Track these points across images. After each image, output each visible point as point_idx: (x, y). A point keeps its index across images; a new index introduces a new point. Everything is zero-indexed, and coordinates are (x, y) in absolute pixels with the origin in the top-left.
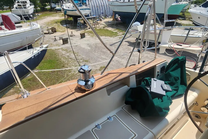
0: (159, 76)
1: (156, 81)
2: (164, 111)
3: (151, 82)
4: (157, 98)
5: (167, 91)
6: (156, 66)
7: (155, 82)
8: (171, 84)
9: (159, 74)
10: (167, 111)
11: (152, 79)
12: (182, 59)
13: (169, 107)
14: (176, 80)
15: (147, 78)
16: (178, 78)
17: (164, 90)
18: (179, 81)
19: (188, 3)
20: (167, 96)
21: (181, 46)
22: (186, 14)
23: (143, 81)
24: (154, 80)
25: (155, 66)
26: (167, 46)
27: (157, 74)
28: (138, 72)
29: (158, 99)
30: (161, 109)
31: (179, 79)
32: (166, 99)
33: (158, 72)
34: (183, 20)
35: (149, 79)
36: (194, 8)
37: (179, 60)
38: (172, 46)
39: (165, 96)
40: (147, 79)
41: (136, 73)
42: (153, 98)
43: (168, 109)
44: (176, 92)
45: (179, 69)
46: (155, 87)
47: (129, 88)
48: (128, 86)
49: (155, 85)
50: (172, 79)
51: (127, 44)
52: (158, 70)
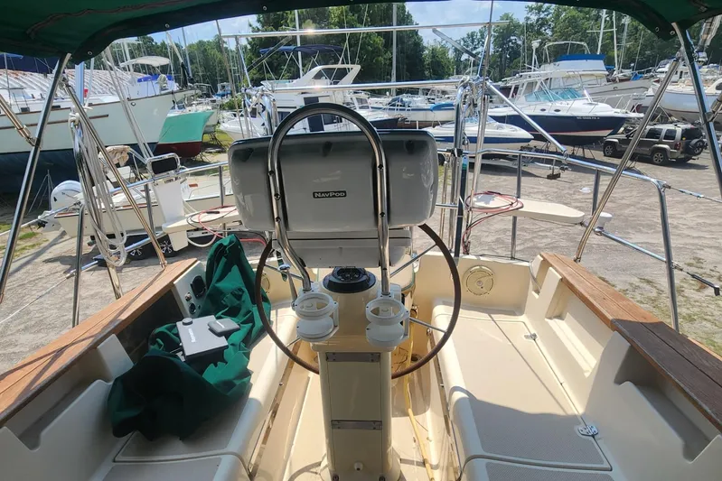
0: (197, 308)
1: (191, 323)
2: (237, 382)
3: (177, 335)
4: (212, 365)
5: (227, 334)
6: (174, 285)
7: (190, 329)
8: (233, 313)
9: (192, 305)
10: (245, 380)
11: (179, 324)
12: (230, 243)
13: (248, 367)
14: (239, 297)
15: (163, 329)
16: (240, 290)
17: (219, 335)
18: (246, 296)
19: (210, 108)
20: (232, 345)
21: (218, 213)
22: (220, 137)
23: (154, 342)
24: (184, 324)
25: (171, 285)
26: (184, 222)
27: (186, 306)
28: (120, 324)
29: (216, 365)
30: (228, 384)
31: (243, 292)
32: (233, 352)
33: (188, 299)
34: (219, 152)
35: (170, 329)
36: (229, 119)
37: (226, 247)
38: (196, 219)
39: (226, 347)
40: (162, 333)
41: (116, 326)
42: (202, 372)
43: (247, 374)
44: (251, 324)
45: (235, 269)
46: (194, 340)
47: (111, 383)
48: (107, 380)
49: (192, 334)
50: (228, 300)
51: (59, 269)
52: (184, 293)
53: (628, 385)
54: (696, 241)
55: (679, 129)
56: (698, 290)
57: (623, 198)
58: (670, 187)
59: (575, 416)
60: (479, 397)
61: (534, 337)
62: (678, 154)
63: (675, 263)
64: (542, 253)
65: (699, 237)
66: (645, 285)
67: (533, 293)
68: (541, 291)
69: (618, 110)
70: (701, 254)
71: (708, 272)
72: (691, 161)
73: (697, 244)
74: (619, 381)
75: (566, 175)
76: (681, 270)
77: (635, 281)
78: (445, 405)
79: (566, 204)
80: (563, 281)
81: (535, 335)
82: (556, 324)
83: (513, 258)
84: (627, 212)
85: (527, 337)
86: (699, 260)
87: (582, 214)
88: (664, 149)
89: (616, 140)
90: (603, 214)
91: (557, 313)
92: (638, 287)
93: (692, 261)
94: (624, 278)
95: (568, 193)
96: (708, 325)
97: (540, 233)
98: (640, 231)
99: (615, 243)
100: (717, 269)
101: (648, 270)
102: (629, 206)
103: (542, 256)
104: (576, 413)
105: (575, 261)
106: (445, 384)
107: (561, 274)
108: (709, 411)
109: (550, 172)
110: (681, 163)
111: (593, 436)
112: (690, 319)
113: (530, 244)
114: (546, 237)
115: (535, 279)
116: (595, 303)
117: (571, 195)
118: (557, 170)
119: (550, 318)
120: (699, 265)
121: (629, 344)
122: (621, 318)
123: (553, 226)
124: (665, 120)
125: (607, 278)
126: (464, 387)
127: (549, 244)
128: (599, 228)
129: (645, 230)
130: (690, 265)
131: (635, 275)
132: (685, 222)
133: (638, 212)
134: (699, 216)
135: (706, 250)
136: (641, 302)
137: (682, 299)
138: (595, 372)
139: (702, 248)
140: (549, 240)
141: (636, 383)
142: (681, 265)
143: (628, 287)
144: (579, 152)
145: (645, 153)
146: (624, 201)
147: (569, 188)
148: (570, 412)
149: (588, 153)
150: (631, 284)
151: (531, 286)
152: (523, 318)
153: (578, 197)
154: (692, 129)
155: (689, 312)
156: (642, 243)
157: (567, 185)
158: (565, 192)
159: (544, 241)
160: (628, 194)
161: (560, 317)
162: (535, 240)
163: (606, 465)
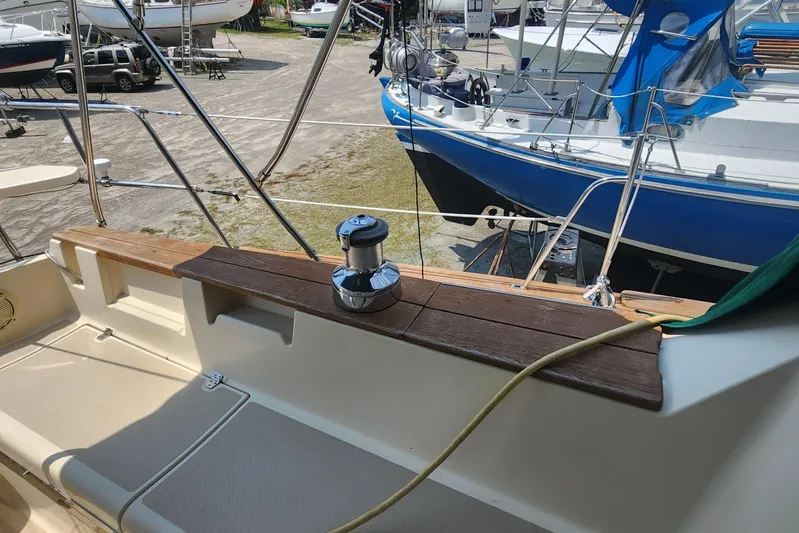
53: (221, 318)
54: (202, 159)
55: (128, 48)
56: (227, 202)
57: (116, 138)
58: (147, 112)
59: (197, 377)
60: (86, 444)
61: (108, 332)
62: (141, 77)
63: (194, 187)
64: (55, 235)
65: (203, 155)
66: (185, 218)
67: (75, 285)
68: (83, 278)
69: (48, 32)
70: (211, 170)
71: (225, 183)
72: (157, 83)
73: (204, 162)
74: (212, 320)
75: (31, 126)
76: (202, 191)
77: (176, 217)
78: (48, 489)
79: (54, 163)
80: (101, 254)
81: (109, 330)
82: (121, 305)
83: (18, 258)
84: (129, 150)
85: (101, 338)
86: (212, 175)
87: (75, 169)
88: (125, 73)
89: (68, 71)
90: (97, 162)
91: (117, 292)
92: (181, 222)
93: (209, 179)
94: (166, 219)
95: (48, 150)
96: (248, 227)
97: (45, 210)
98: (153, 167)
99: (133, 188)
100: (230, 178)
101: (181, 201)
102: (125, 144)
103: (58, 239)
104: (196, 374)
105: (100, 226)
106: (29, 469)
107: (94, 249)
108: (281, 298)
109: (7, 128)
110: (149, 86)
111: (221, 382)
112: (234, 229)
113: (40, 229)
114: (56, 211)
115: (66, 270)
116: (148, 261)
117: (54, 150)
118: (15, 124)
119: (114, 302)
120: (215, 180)
121: (200, 283)
122: (179, 262)
123: (56, 195)
124: (106, 39)
125: (150, 226)
126: (60, 450)
127: (65, 218)
128: (103, 178)
129: (155, 164)
130: (209, 182)
131: (173, 211)
132: (184, 145)
133: (140, 147)
134: (192, 135)
135: (213, 164)
136: (192, 235)
137: (220, 215)
138: (189, 328)
139: (209, 163)
140: (62, 214)
141: (226, 313)
142: (201, 186)
143: (174, 226)
144: (31, 93)
145: (107, 81)
146: (119, 141)
147: (47, 142)
148: (190, 379)
149: (44, 93)
150: (175, 222)
151: (67, 279)
152: (82, 321)
153: (65, 150)
154: (139, 47)
155: (230, 224)
156: (160, 178)
157: (42, 140)
158: (45, 148)
159: (57, 216)
160: (118, 132)
161: (123, 294)
162: (44, 220)
163: (244, 396)
